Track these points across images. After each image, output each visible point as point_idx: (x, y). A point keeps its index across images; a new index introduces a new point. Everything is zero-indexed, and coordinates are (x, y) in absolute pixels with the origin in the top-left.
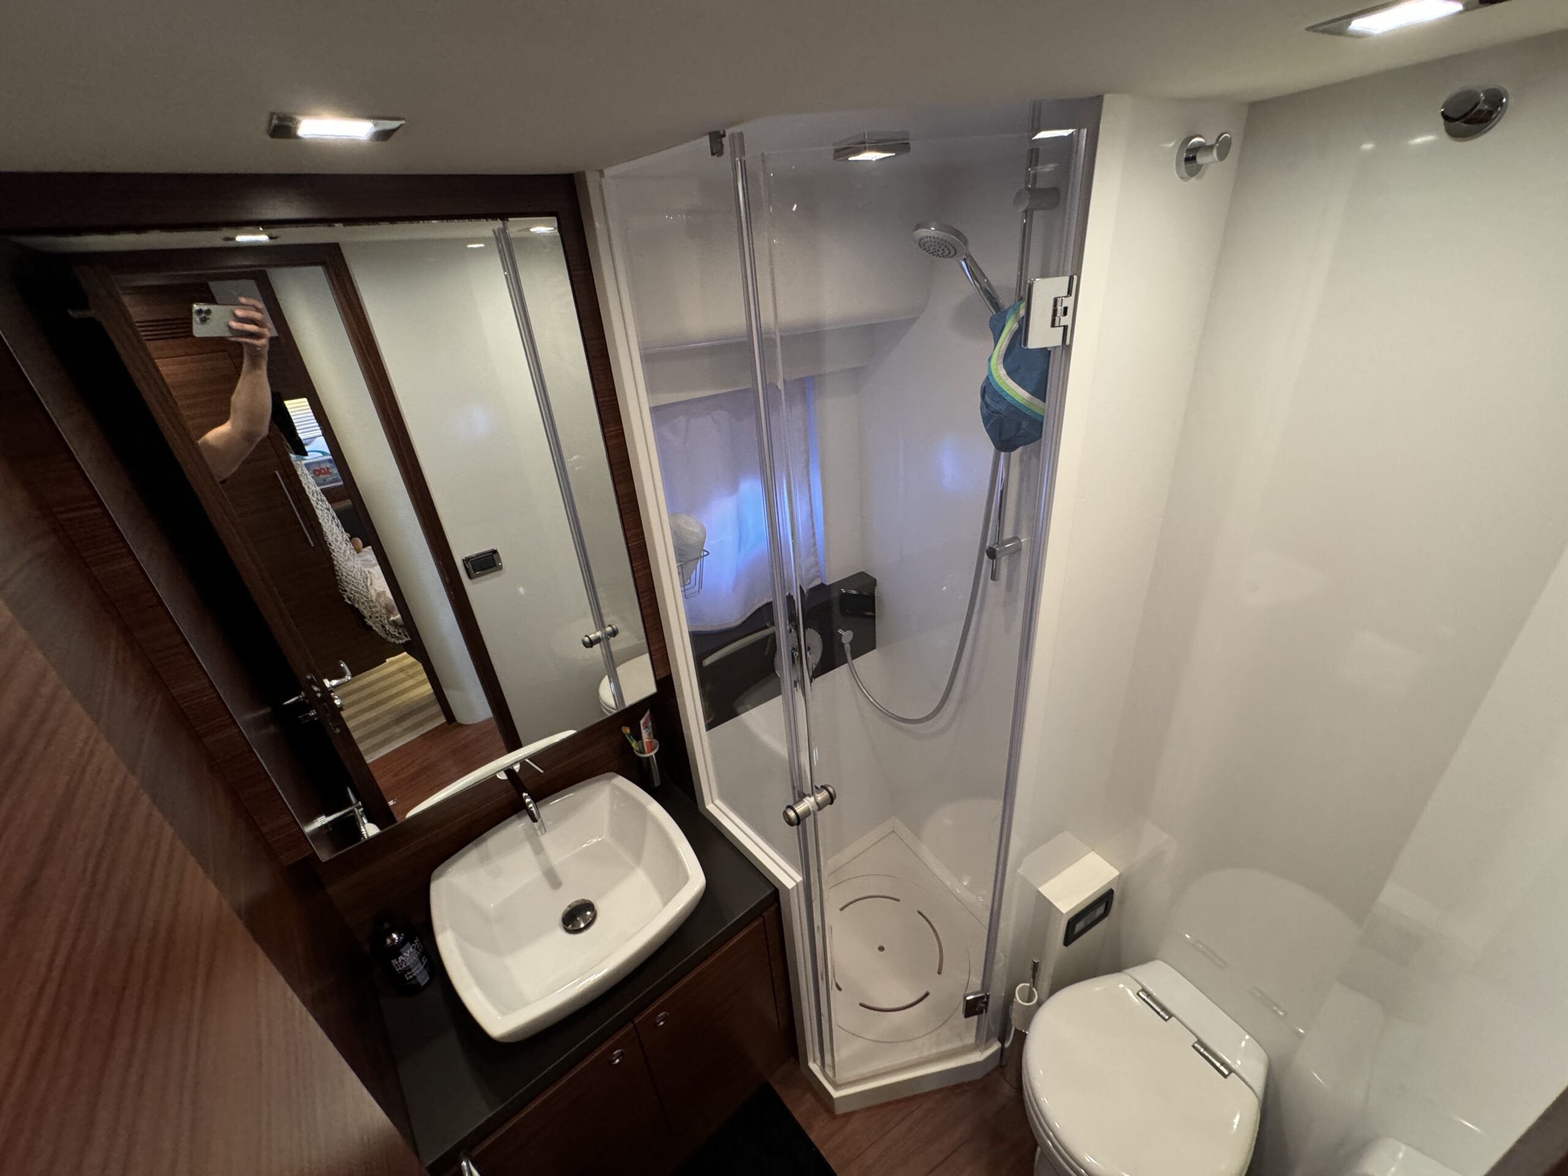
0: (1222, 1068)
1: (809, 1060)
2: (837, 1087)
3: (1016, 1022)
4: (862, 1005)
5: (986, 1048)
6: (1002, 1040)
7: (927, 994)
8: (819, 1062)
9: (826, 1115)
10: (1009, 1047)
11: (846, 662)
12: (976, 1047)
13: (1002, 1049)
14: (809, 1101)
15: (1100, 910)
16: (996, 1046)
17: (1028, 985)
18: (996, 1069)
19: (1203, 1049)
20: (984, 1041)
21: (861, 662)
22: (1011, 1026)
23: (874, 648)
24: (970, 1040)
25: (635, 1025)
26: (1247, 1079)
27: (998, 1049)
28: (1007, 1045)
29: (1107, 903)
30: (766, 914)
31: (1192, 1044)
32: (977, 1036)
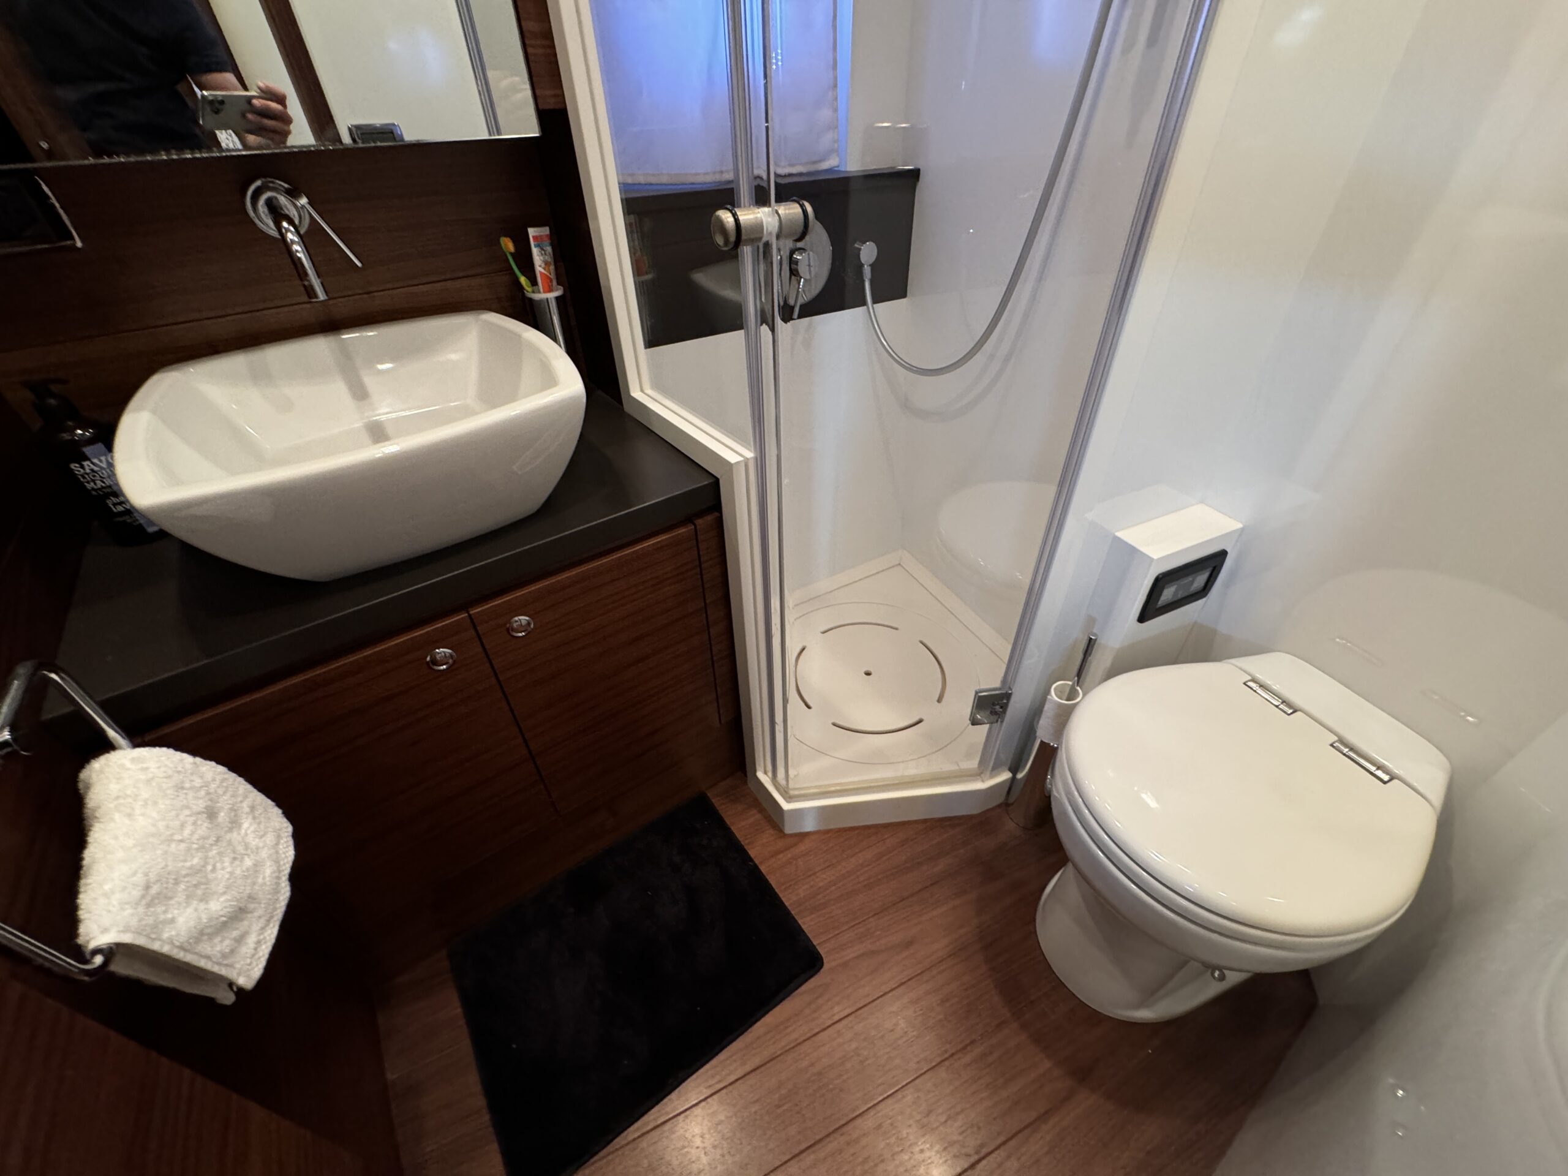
0: (1379, 773)
1: (757, 766)
2: (789, 799)
3: (1044, 732)
4: (834, 724)
5: (992, 777)
6: (1014, 770)
7: (920, 721)
8: (770, 774)
9: (771, 831)
10: (1021, 779)
11: (863, 303)
12: (978, 774)
13: (1014, 778)
14: (754, 816)
15: (1201, 580)
16: (1006, 776)
17: (1070, 683)
18: (999, 806)
19: (1346, 748)
20: (990, 768)
21: (884, 309)
22: (1035, 738)
23: (903, 294)
24: (973, 764)
25: (470, 616)
26: (1420, 788)
27: (1009, 779)
28: (1020, 776)
29: (1214, 568)
30: (699, 522)
31: (1331, 742)
32: (982, 762)
